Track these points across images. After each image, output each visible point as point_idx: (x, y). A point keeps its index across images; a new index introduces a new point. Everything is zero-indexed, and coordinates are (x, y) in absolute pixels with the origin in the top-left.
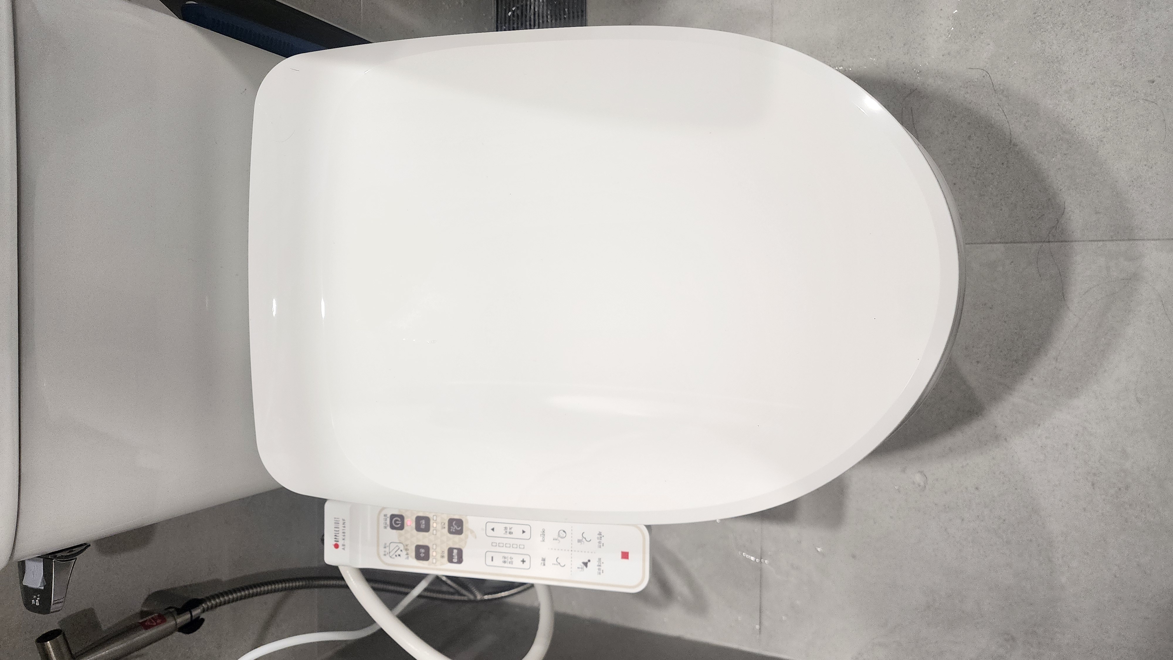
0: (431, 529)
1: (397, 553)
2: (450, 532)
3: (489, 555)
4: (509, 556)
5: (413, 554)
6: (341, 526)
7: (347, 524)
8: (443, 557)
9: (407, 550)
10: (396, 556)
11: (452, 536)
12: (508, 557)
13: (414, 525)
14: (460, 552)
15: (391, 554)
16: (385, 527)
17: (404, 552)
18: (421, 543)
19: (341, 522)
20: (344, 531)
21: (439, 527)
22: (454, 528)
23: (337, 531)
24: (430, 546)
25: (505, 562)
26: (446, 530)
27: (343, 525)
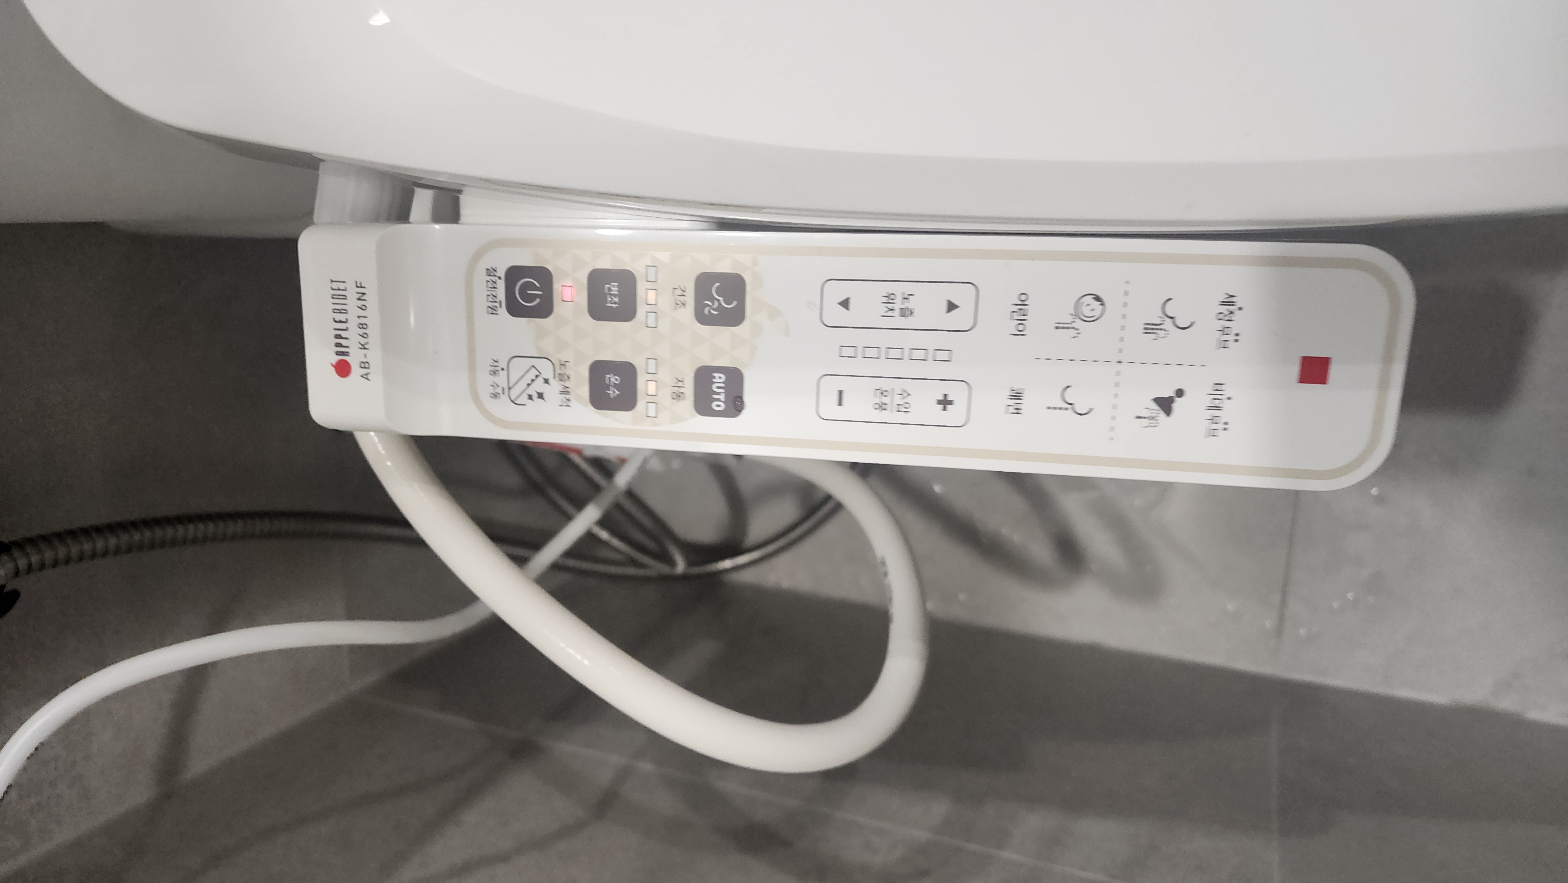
0: (641, 310)
1: (532, 391)
2: (702, 318)
3: (831, 386)
4: (899, 385)
5: (584, 391)
6: (352, 303)
7: (372, 300)
8: (678, 396)
9: (562, 377)
10: (530, 397)
11: (706, 330)
12: (893, 390)
13: (582, 299)
14: (734, 378)
15: (514, 394)
16: (493, 310)
17: (556, 386)
18: (606, 356)
19: (352, 293)
20: (362, 320)
21: (665, 303)
22: (716, 305)
23: (341, 322)
24: (639, 363)
25: (882, 407)
26: (688, 313)
27: (360, 303)
